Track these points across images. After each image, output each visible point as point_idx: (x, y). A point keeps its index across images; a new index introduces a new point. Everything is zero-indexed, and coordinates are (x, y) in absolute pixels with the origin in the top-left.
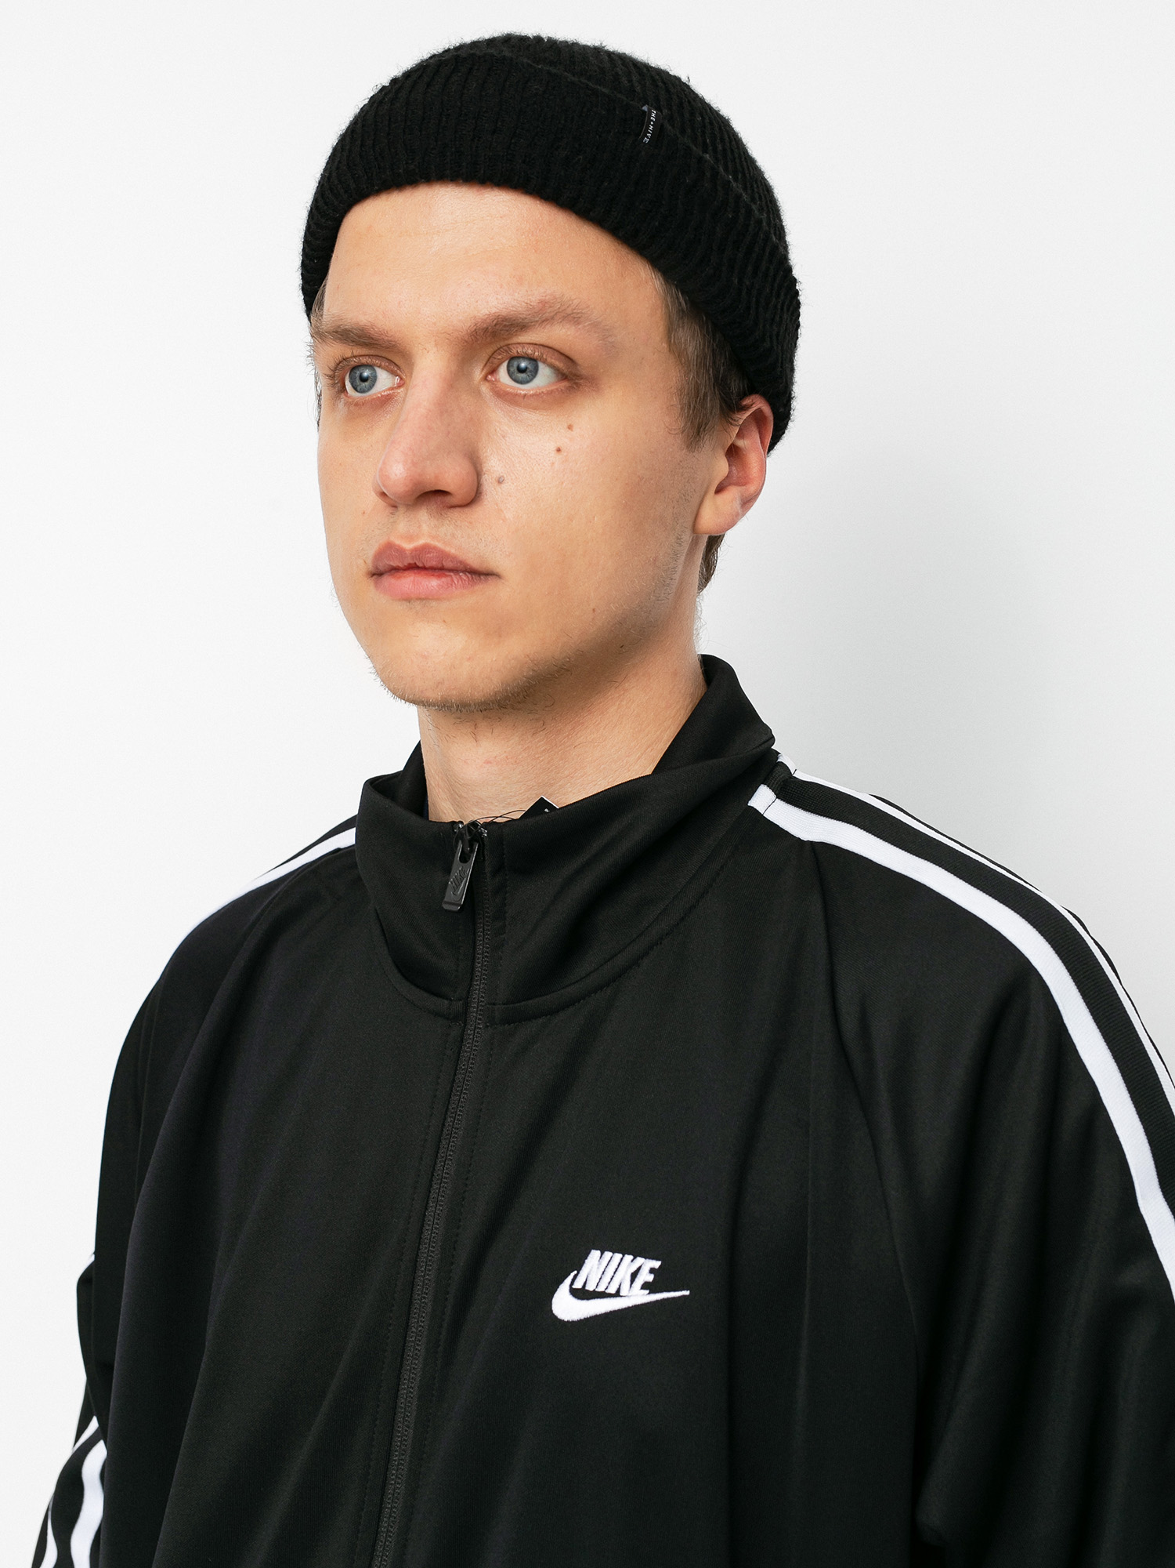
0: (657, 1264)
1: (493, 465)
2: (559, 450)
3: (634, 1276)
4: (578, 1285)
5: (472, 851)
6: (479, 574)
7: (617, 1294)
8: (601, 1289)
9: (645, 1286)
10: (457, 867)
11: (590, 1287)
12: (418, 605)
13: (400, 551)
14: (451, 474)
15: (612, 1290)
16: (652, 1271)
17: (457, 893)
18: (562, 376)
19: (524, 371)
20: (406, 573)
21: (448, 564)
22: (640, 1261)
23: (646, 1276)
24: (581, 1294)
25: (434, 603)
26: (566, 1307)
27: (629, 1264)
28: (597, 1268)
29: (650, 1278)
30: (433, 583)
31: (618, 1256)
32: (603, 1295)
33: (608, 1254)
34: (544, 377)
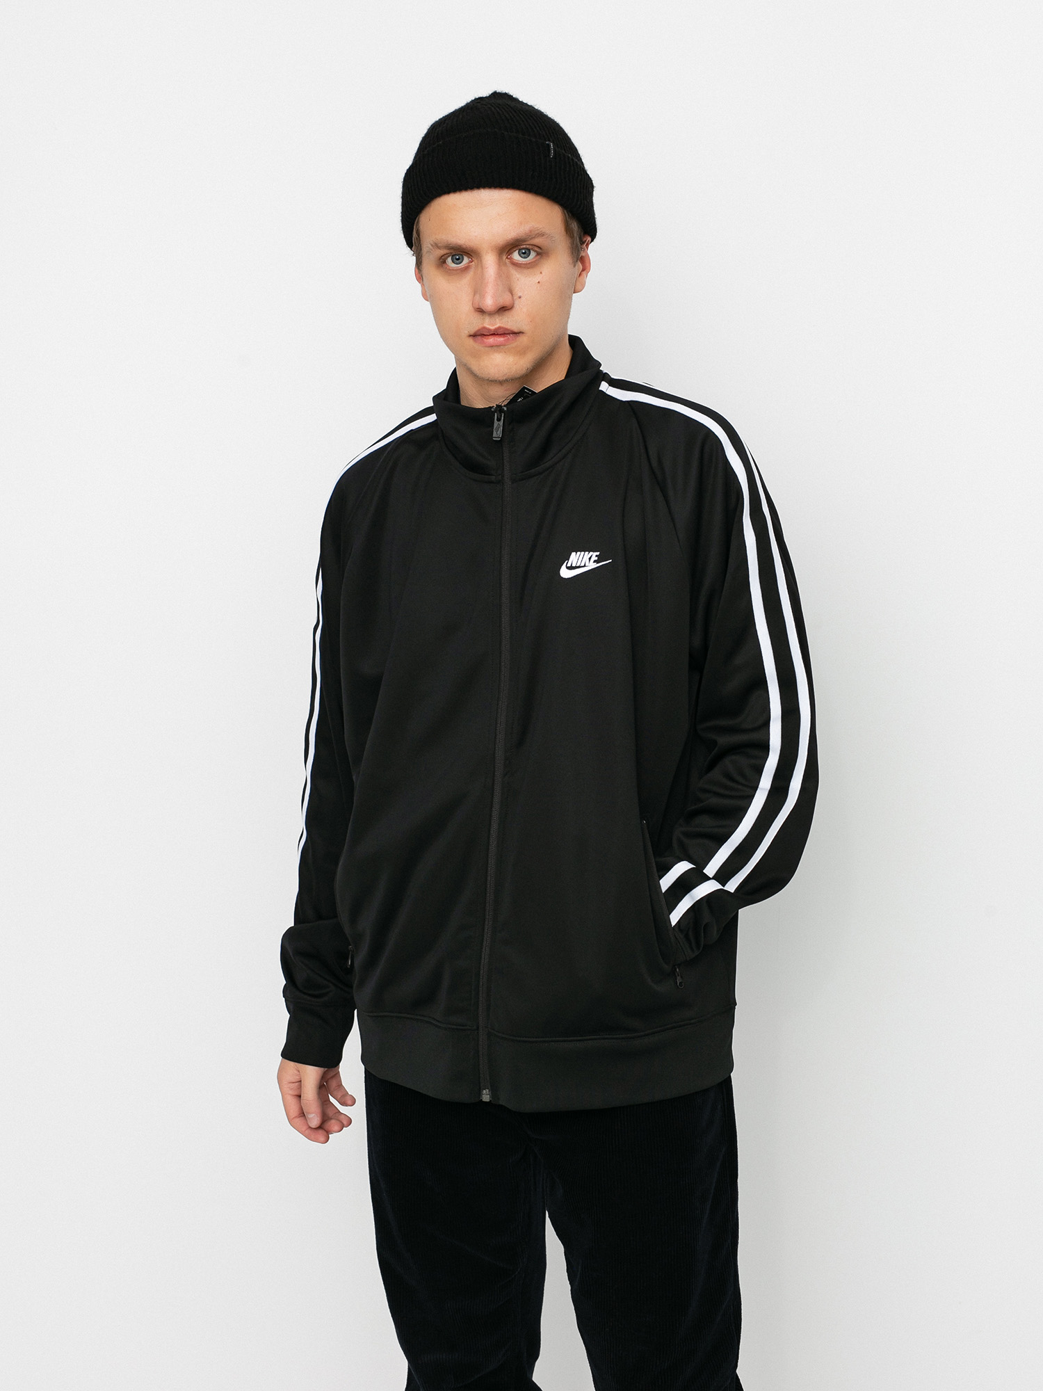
0: (598, 553)
1: (518, 292)
2: (539, 282)
3: (590, 559)
4: (569, 565)
5: (501, 416)
6: (517, 333)
7: (585, 566)
8: (578, 565)
9: (595, 561)
10: (496, 423)
11: (574, 565)
12: (495, 348)
13: (489, 330)
14: (505, 299)
15: (583, 564)
16: (596, 556)
17: (497, 434)
18: (538, 254)
19: (525, 254)
20: (490, 337)
21: (506, 332)
22: (591, 553)
23: (594, 558)
24: (571, 568)
25: (502, 347)
26: (565, 573)
27: (587, 555)
28: (574, 558)
29: (596, 558)
30: (501, 339)
31: (583, 553)
32: (579, 567)
33: (579, 553)
34: (533, 254)
